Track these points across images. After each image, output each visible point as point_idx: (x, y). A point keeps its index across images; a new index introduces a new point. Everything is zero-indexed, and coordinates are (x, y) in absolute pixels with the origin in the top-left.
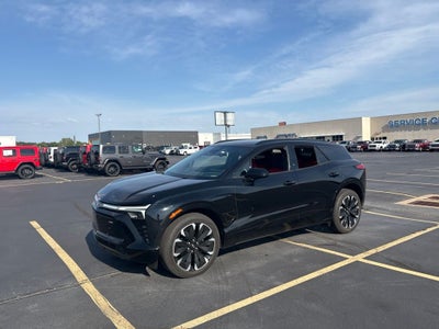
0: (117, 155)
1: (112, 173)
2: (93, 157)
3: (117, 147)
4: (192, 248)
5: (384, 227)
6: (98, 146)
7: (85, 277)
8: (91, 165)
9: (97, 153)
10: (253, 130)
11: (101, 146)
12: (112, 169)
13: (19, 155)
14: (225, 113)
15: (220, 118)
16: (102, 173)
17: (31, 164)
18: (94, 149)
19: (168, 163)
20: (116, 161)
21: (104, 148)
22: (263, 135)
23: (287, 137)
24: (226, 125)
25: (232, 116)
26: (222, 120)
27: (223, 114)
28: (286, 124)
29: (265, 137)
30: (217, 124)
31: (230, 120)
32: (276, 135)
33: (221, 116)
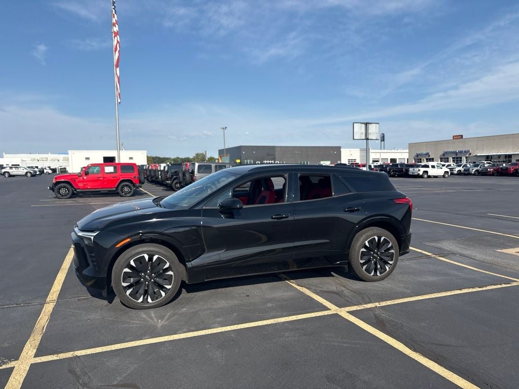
2: (188, 176)
3: (213, 166)
9: (193, 172)
10: (411, 146)
11: (197, 165)
13: (119, 173)
14: (366, 124)
15: (359, 130)
17: (130, 181)
21: (199, 167)
22: (425, 152)
23: (456, 155)
24: (367, 139)
25: (376, 127)
26: (362, 133)
27: (363, 126)
28: (464, 137)
29: (428, 154)
30: (355, 138)
31: (373, 133)
32: (442, 153)
33: (361, 127)
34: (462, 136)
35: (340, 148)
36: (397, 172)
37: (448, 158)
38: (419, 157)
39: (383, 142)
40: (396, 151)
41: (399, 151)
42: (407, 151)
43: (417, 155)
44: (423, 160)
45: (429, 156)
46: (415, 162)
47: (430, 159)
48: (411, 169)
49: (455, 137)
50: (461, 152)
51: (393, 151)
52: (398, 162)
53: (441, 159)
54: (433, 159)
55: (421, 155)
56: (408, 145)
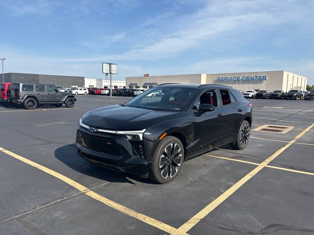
0: (34, 92)
1: (30, 106)
2: (13, 93)
3: (35, 86)
4: (168, 162)
5: (260, 145)
6: (19, 84)
7: (85, 188)
8: (11, 100)
9: (17, 91)
10: (127, 79)
11: (21, 85)
12: (31, 103)
14: (110, 64)
15: (106, 68)
16: (22, 106)
18: (14, 87)
19: (75, 100)
20: (34, 97)
21: (23, 86)
22: (134, 83)
23: (151, 85)
24: (111, 73)
25: (115, 67)
26: (107, 70)
27: (108, 65)
28: (149, 76)
29: (136, 84)
30: (103, 72)
31: (114, 70)
32: (144, 83)
33: (107, 66)
34: (148, 75)
35: (84, 78)
36: (127, 93)
37: (147, 87)
38: (132, 86)
39: (107, 76)
40: (116, 81)
41: (118, 81)
42: (125, 82)
43: (131, 84)
44: (134, 87)
45: (137, 85)
46: (129, 88)
47: (137, 87)
48: (135, 92)
49: (145, 75)
50: (153, 83)
51: (115, 81)
52: (118, 88)
53: (143, 87)
54: (139, 87)
55: (133, 84)
56: (125, 78)
